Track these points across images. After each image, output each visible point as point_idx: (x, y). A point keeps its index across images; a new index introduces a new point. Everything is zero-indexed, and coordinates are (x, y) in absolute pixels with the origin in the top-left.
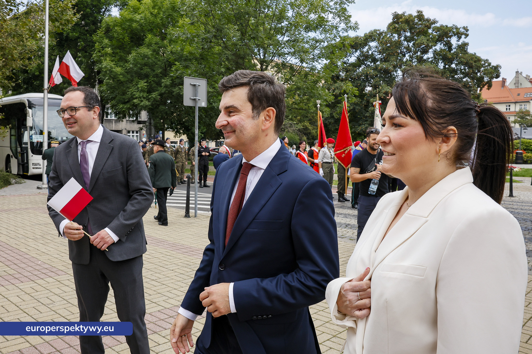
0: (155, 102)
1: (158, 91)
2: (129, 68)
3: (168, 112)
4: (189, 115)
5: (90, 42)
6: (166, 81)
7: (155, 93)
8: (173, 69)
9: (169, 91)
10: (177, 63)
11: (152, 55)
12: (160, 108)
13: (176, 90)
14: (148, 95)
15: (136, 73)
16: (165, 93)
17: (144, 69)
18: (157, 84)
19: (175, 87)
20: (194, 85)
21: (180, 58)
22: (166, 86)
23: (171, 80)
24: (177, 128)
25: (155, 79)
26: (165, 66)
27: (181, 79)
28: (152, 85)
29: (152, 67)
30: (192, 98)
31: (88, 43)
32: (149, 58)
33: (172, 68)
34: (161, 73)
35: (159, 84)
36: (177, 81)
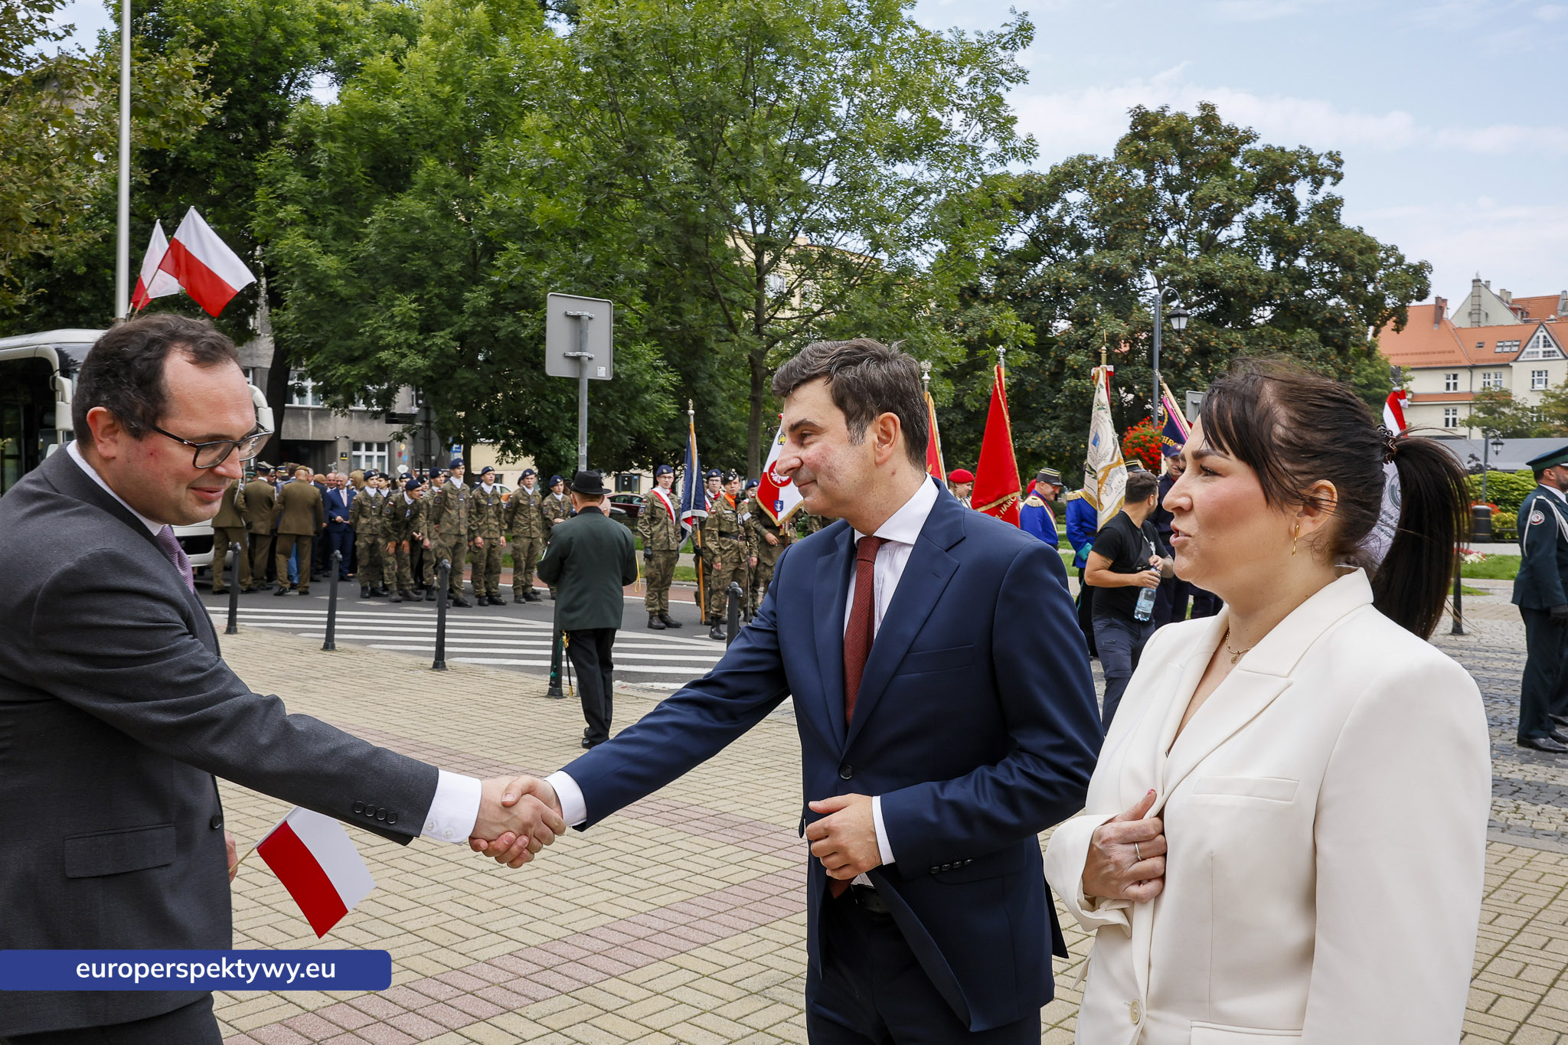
0: (445, 360)
1: (449, 326)
2: (364, 254)
3: (482, 390)
4: (544, 397)
5: (246, 176)
6: (478, 297)
7: (442, 333)
8: (499, 263)
9: (484, 327)
10: (509, 245)
11: (433, 217)
12: (457, 375)
13: (505, 323)
14: (421, 337)
15: (386, 270)
16: (472, 332)
17: (412, 260)
18: (450, 307)
19: (502, 314)
20: (577, 318)
21: (521, 230)
22: (476, 313)
23: (492, 295)
24: (506, 436)
25: (444, 290)
26: (474, 253)
27: (521, 292)
28: (433, 307)
29: (435, 253)
30: (571, 354)
31: (241, 180)
32: (425, 229)
33: (496, 259)
34: (461, 273)
35: (455, 305)
36: (510, 298)
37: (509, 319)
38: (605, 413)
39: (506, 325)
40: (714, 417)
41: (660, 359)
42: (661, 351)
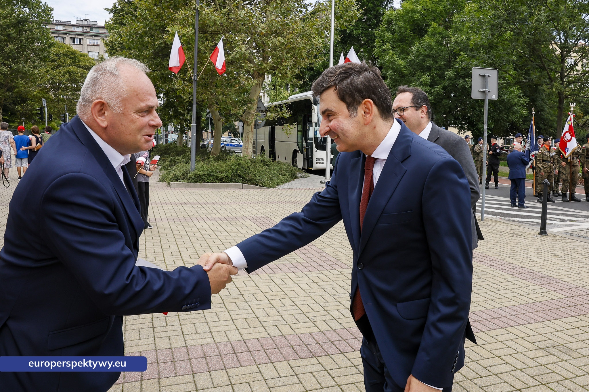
0: (439, 96)
1: (440, 84)
2: (410, 59)
3: (452, 107)
4: (475, 109)
5: (372, 36)
6: (450, 73)
7: (438, 87)
8: (458, 60)
9: (453, 84)
10: (462, 53)
11: (435, 45)
12: (443, 102)
13: (460, 82)
14: (431, 89)
15: (418, 64)
16: (449, 86)
17: (427, 61)
18: (440, 78)
19: (459, 79)
20: (484, 76)
21: (465, 48)
22: (450, 79)
23: (455, 72)
24: (461, 124)
25: (438, 71)
26: (450, 57)
27: (466, 70)
28: (434, 78)
29: (435, 58)
30: (481, 90)
31: (370, 38)
32: (432, 49)
33: (457, 59)
34: (444, 65)
35: (442, 76)
36: (462, 73)
37: (462, 81)
38: (499, 115)
39: (460, 83)
40: (544, 116)
41: (521, 93)
42: (521, 90)
